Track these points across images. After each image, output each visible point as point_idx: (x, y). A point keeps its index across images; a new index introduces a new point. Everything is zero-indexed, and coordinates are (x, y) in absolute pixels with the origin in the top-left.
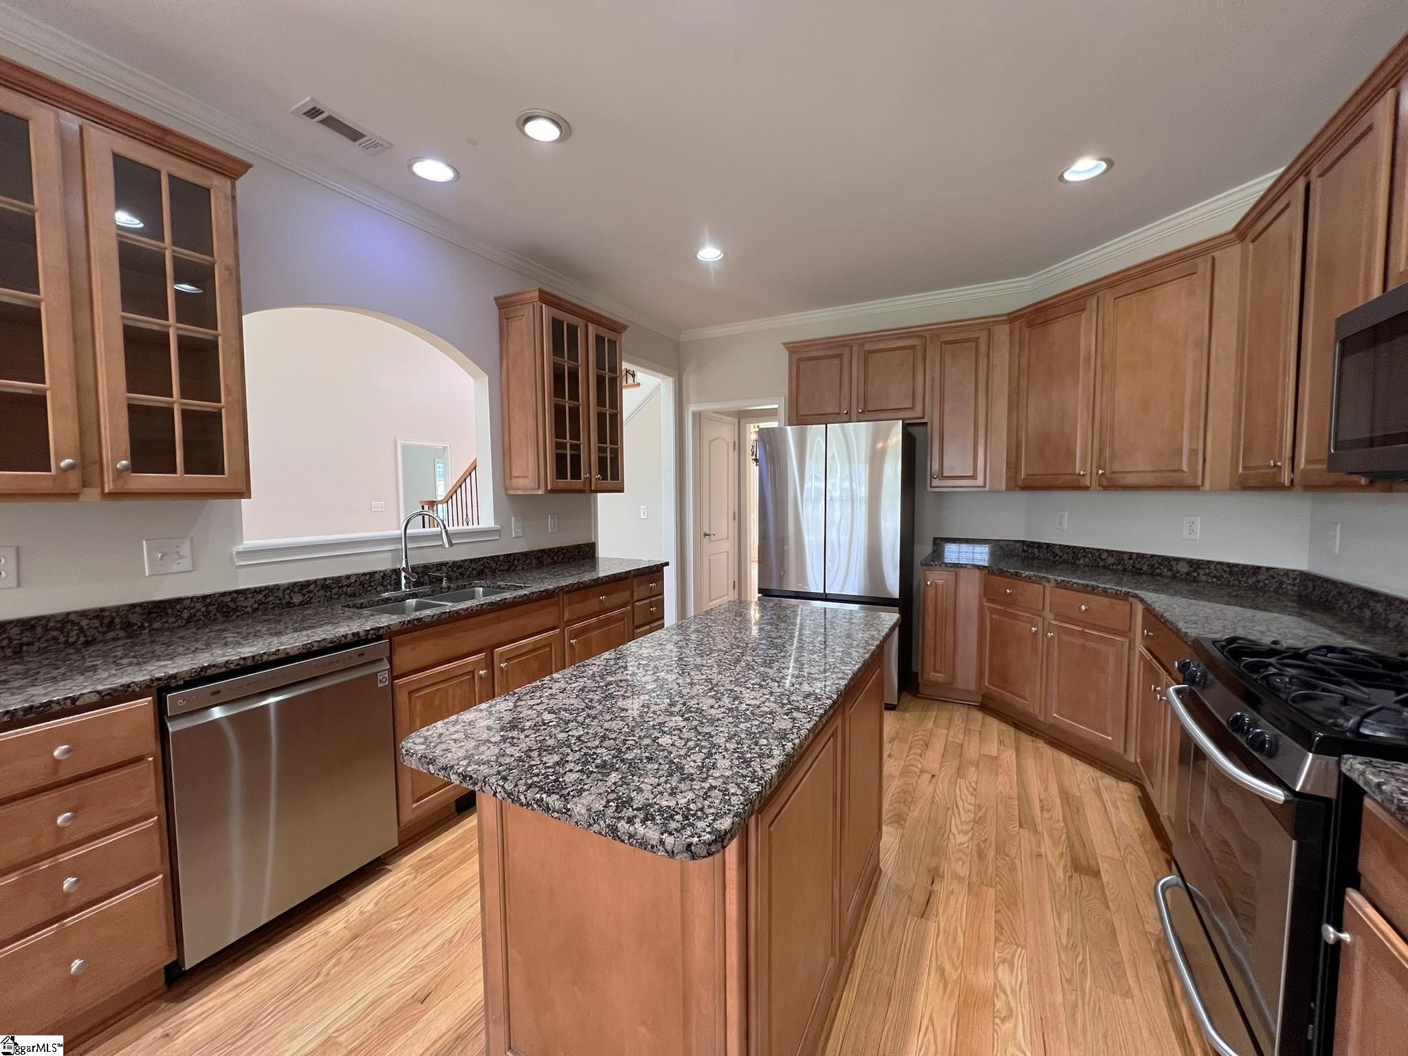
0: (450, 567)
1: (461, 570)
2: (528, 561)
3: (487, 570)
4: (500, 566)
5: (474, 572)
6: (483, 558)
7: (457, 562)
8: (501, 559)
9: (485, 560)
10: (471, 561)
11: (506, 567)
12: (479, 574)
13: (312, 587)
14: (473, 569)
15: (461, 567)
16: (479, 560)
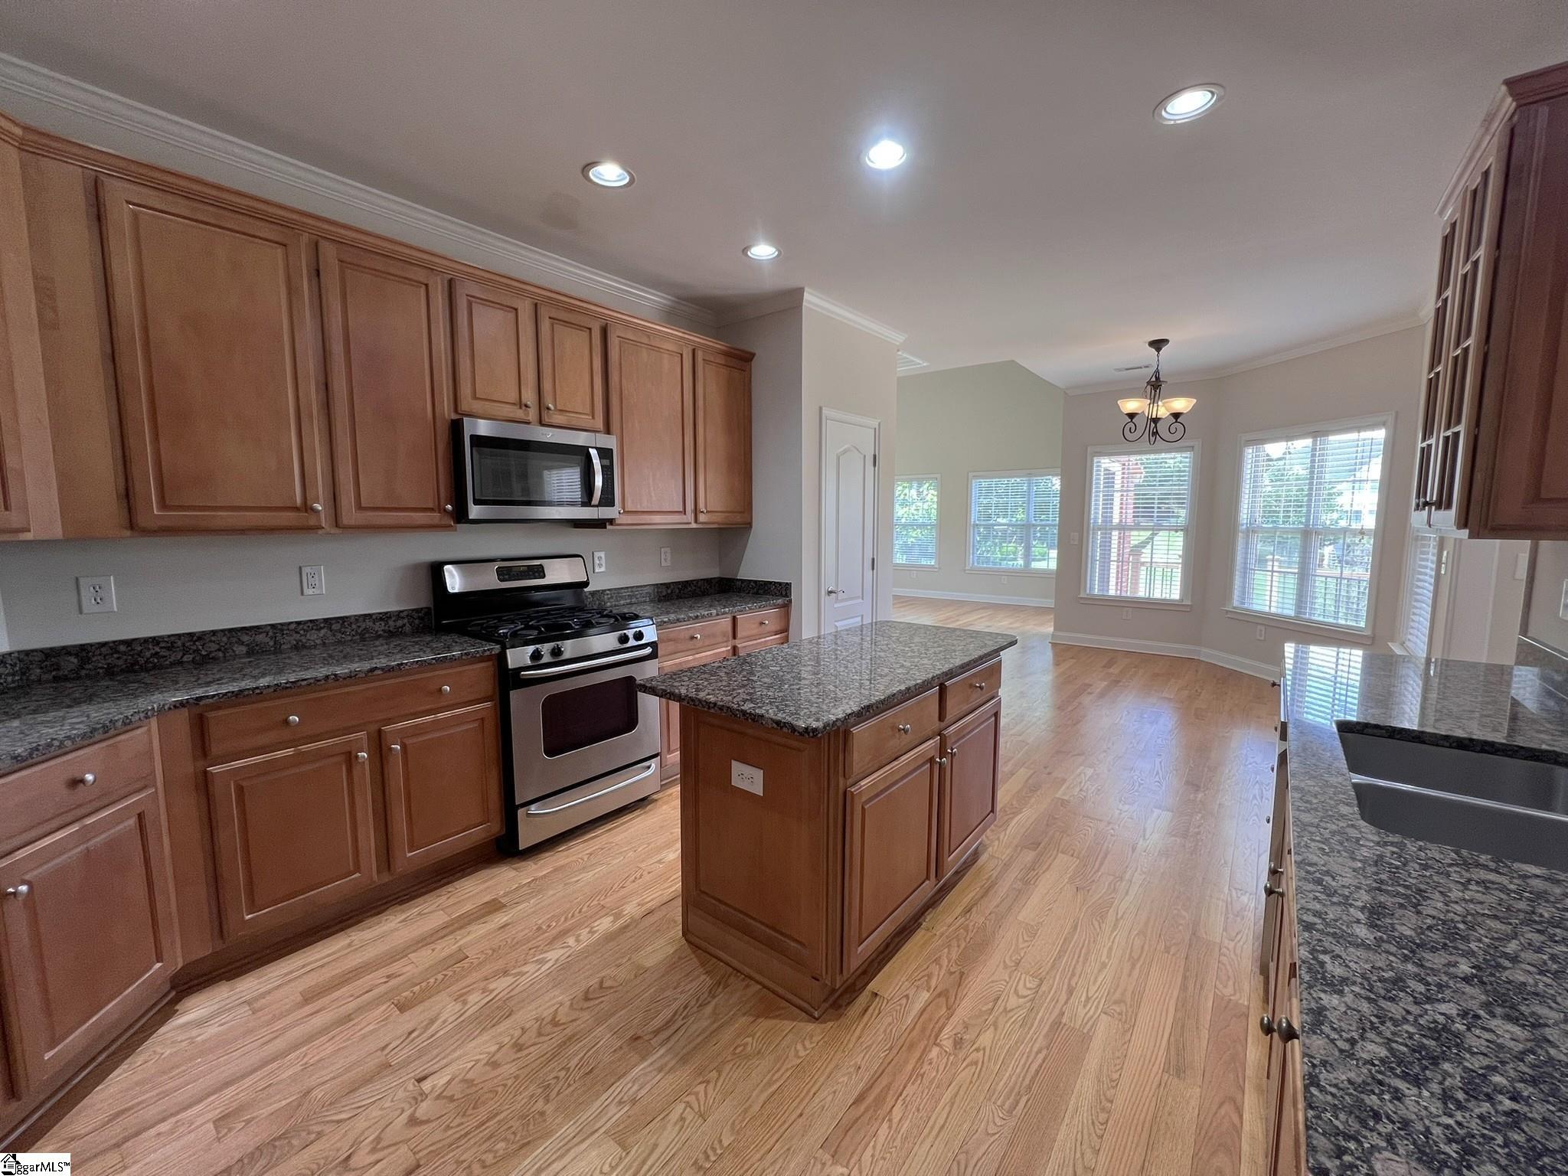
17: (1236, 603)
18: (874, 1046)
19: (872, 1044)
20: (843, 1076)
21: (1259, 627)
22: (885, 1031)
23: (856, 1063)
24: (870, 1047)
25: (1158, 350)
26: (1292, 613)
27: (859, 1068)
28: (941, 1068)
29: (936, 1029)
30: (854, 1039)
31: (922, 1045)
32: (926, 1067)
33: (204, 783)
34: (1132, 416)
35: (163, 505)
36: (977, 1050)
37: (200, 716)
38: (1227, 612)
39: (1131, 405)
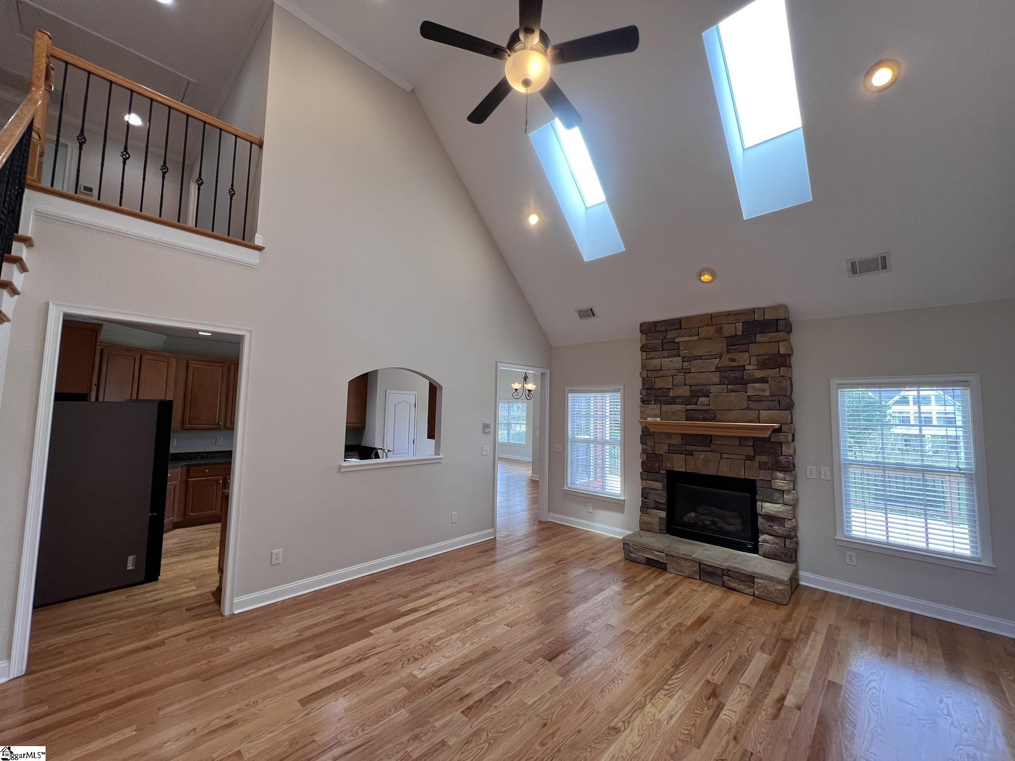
33: (187, 482)
34: (516, 390)
35: (189, 424)
37: (189, 467)
39: (517, 386)
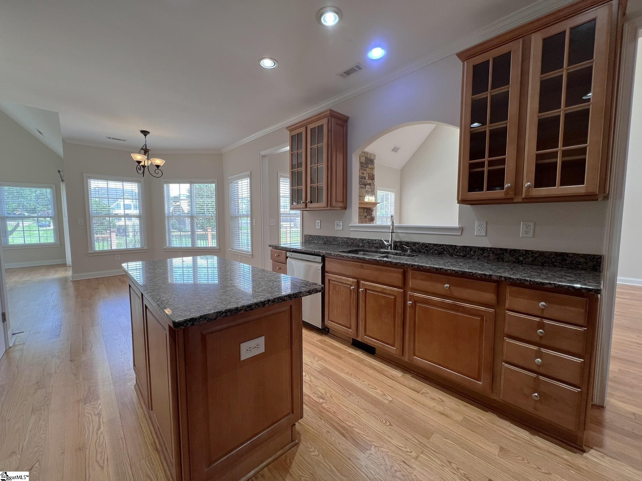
0: (420, 245)
1: (428, 249)
2: (486, 254)
3: (446, 253)
4: (457, 252)
5: (436, 252)
6: (443, 245)
7: (425, 244)
8: (458, 248)
9: (444, 246)
10: (434, 245)
11: (462, 254)
12: (439, 254)
13: (365, 241)
14: (435, 250)
15: (427, 247)
16: (440, 245)
17: (168, 246)
18: (318, 423)
19: (317, 424)
20: (332, 439)
21: (179, 253)
22: (311, 418)
23: (326, 432)
24: (318, 425)
25: (145, 135)
26: (190, 246)
27: (328, 431)
28: (332, 406)
29: (315, 402)
30: (313, 430)
31: (321, 408)
32: (331, 410)
34: (138, 162)
36: (326, 394)
38: (165, 249)
39: (138, 157)
